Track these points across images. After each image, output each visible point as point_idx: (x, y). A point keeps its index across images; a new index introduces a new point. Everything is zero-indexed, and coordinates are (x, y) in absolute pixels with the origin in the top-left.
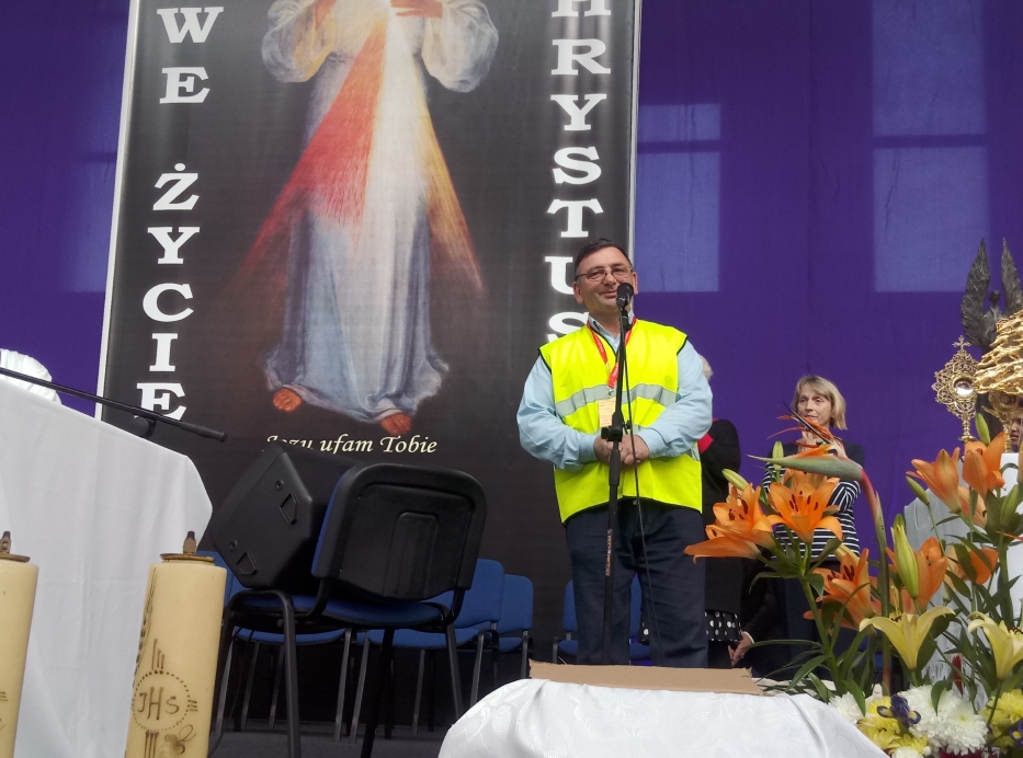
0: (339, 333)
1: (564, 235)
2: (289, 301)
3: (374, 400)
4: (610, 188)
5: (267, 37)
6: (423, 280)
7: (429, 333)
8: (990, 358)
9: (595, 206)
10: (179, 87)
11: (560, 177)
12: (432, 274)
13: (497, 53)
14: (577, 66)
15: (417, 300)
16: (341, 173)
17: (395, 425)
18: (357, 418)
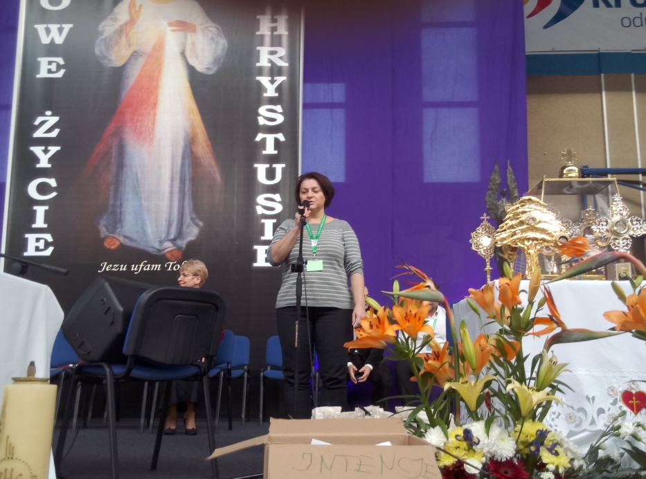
0: (141, 205)
1: (264, 152)
2: (112, 188)
3: (161, 242)
4: (289, 127)
5: (98, 41)
6: (187, 177)
7: (191, 205)
8: (503, 227)
9: (281, 137)
10: (47, 68)
11: (262, 121)
12: (193, 173)
13: (227, 53)
14: (270, 61)
15: (184, 188)
16: (140, 118)
17: (173, 256)
18: (152, 252)
